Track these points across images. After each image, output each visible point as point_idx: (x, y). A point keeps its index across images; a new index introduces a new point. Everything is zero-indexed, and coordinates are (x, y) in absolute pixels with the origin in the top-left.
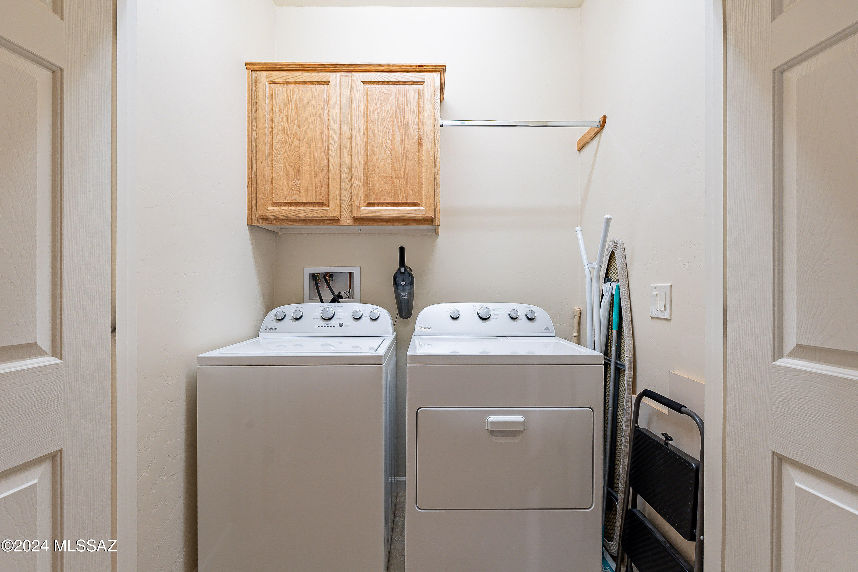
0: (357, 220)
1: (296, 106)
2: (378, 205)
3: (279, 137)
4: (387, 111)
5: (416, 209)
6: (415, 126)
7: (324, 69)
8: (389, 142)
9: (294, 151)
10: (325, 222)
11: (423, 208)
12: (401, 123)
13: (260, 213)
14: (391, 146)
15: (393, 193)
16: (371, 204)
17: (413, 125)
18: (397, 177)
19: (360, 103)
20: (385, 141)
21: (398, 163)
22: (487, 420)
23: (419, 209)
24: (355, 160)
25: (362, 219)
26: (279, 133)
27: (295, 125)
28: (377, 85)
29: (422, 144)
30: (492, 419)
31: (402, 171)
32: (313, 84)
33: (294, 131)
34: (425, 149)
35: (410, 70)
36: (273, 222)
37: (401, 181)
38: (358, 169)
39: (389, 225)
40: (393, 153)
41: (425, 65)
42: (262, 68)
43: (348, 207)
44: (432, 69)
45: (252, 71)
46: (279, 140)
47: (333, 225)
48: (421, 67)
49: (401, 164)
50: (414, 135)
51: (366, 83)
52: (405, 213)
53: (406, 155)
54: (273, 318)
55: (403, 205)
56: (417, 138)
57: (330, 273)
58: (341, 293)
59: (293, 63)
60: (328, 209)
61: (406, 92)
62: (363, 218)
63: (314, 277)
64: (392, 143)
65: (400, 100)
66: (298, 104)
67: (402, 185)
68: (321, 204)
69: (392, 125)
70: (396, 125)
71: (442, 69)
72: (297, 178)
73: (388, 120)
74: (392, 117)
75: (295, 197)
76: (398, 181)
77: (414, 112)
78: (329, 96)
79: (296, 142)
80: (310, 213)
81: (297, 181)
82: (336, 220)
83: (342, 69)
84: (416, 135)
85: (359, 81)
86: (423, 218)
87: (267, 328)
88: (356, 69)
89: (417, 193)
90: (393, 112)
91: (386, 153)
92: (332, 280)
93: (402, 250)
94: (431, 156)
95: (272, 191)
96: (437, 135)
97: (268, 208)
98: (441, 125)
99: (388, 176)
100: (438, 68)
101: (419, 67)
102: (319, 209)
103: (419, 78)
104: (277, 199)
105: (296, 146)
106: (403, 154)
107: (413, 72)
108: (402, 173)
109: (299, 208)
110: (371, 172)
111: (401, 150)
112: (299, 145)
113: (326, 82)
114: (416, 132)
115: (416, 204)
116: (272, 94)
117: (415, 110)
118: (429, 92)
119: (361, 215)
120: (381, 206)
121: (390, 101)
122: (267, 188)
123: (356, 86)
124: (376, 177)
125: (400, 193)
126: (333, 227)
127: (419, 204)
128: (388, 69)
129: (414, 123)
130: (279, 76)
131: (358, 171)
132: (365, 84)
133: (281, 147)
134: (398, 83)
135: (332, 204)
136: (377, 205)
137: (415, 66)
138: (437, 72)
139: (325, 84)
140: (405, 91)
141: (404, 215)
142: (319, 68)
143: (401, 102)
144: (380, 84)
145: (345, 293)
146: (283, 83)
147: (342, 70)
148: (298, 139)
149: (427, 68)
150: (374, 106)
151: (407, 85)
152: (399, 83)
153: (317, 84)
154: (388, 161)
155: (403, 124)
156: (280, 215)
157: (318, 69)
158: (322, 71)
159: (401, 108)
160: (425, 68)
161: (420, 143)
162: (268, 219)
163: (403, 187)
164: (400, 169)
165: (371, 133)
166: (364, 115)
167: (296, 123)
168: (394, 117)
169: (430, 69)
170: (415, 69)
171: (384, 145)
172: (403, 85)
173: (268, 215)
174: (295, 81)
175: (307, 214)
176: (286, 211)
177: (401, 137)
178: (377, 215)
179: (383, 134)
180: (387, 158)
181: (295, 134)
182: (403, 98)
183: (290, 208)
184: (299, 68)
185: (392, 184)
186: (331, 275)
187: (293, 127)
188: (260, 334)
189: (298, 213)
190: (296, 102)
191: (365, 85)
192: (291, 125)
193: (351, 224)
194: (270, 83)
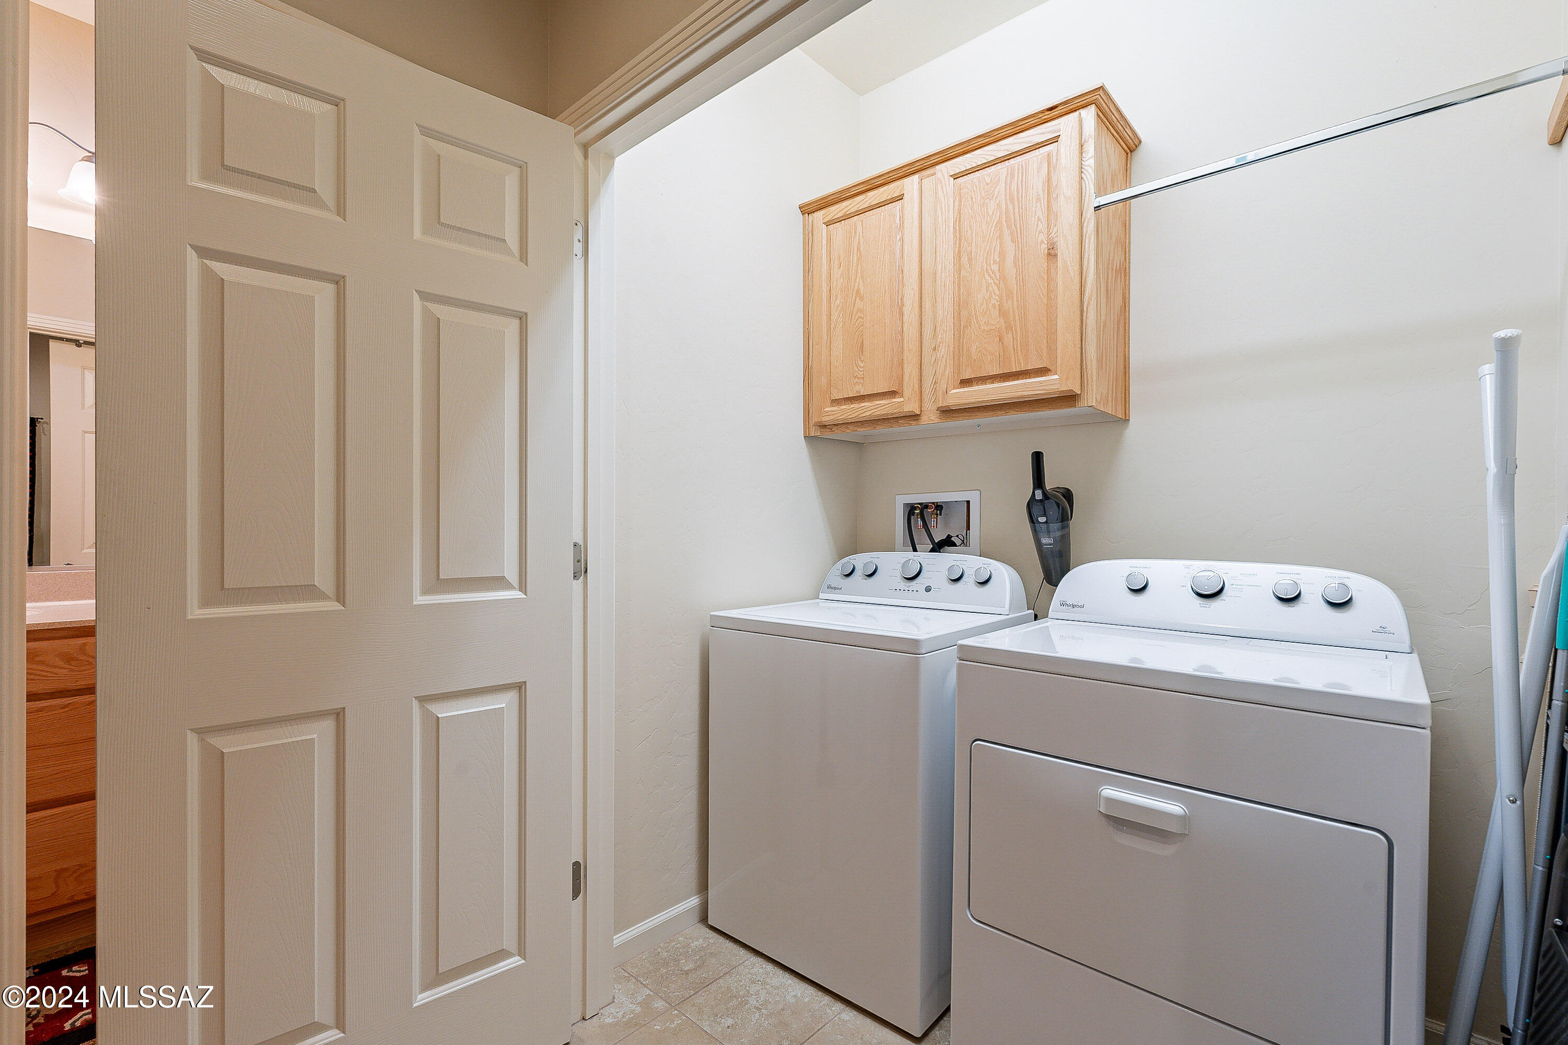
0: (947, 412)
1: (858, 249)
2: (977, 383)
3: (838, 302)
4: (991, 214)
5: (1044, 379)
6: (1040, 226)
7: (896, 176)
8: (995, 267)
9: (856, 318)
10: (899, 422)
11: (1056, 377)
12: (1016, 227)
13: (815, 419)
14: (999, 274)
15: (1002, 359)
16: (965, 382)
17: (1038, 223)
18: (1009, 328)
19: (949, 212)
20: (988, 267)
21: (1010, 302)
22: (1101, 790)
23: (1047, 379)
24: (940, 313)
25: (952, 410)
26: (838, 296)
27: (858, 279)
28: (977, 172)
29: (1056, 255)
30: (1109, 792)
31: (1017, 315)
32: (882, 206)
33: (856, 288)
34: (1060, 263)
35: (1033, 124)
36: (833, 430)
37: (1016, 333)
38: (945, 327)
39: (998, 416)
40: (1002, 285)
41: (1060, 104)
42: (819, 206)
43: (932, 394)
44: (1076, 105)
45: (808, 214)
46: (838, 306)
47: (911, 425)
48: (1054, 111)
49: (1015, 303)
50: (1039, 243)
51: (958, 176)
52: (1022, 390)
53: (1024, 283)
54: (838, 573)
55: (1021, 377)
56: (1044, 246)
57: (937, 503)
58: (952, 537)
59: (856, 184)
60: (902, 399)
61: (1024, 168)
62: (953, 408)
63: (911, 510)
64: (999, 268)
65: (1014, 187)
66: (861, 243)
67: (1017, 340)
68: (893, 394)
69: (1000, 237)
70: (1006, 232)
71: (1095, 97)
72: (860, 358)
73: (993, 229)
74: (999, 222)
75: (857, 388)
76: (1010, 335)
77: (1038, 199)
78: (902, 218)
79: (859, 304)
80: (876, 410)
81: (860, 363)
82: (915, 417)
83: (921, 166)
84: (1042, 242)
85: (946, 176)
86: (1057, 395)
87: (829, 587)
88: (943, 158)
89: (1045, 349)
90: (1000, 213)
91: (990, 289)
92: (941, 515)
93: (1038, 458)
94: (1072, 274)
95: (830, 385)
96: (1087, 229)
97: (826, 410)
98: (1095, 208)
99: (993, 329)
100: (1089, 98)
101: (1050, 112)
102: (889, 402)
103: (1048, 132)
104: (837, 395)
105: (859, 310)
106: (1020, 282)
107: (1041, 124)
108: (1017, 318)
109: (863, 404)
110: (966, 327)
111: (1016, 276)
112: (862, 307)
113: (898, 197)
114: (1043, 237)
115: (1043, 371)
116: (829, 240)
117: (1042, 196)
118: (1069, 152)
119: (950, 404)
120: (982, 384)
121: (996, 194)
122: (824, 380)
123: (942, 186)
124: (973, 334)
125: (1013, 355)
126: (913, 427)
127: (1049, 370)
128: (995, 137)
129: (1039, 219)
130: (838, 210)
131: (945, 329)
132: (956, 178)
133: (841, 315)
134: (1010, 157)
135: (907, 392)
136: (975, 383)
137: (1042, 112)
138: (1087, 106)
139: (897, 200)
140: (1022, 167)
141: (1020, 394)
142: (889, 177)
143: (1016, 190)
144: (980, 170)
145: (957, 536)
146: (844, 218)
147: (922, 168)
148: (862, 298)
149: (1064, 106)
150: (970, 211)
151: (1027, 154)
152: (1012, 156)
153: (887, 204)
154: (993, 301)
155: (1018, 227)
156: (840, 418)
157: (889, 179)
158: (895, 181)
159: (1016, 199)
160: (1060, 109)
161: (1052, 254)
162: (826, 425)
163: (1019, 344)
164: (1014, 312)
165: (965, 259)
166: (955, 233)
167: (859, 275)
168: (1004, 219)
169: (1072, 107)
170: (1043, 118)
171: (987, 276)
172: (1021, 156)
173: (826, 419)
174: (857, 211)
175: (871, 412)
176: (847, 412)
177: (1015, 253)
178: (974, 400)
179: (985, 256)
180: (990, 297)
181: (858, 291)
182: (1020, 180)
183: (852, 406)
184: (863, 189)
185: (1000, 343)
186: (939, 507)
187: (855, 282)
188: (822, 596)
189: (862, 412)
190: (859, 243)
191: (957, 180)
192: (853, 280)
193: (937, 420)
194: (828, 224)
